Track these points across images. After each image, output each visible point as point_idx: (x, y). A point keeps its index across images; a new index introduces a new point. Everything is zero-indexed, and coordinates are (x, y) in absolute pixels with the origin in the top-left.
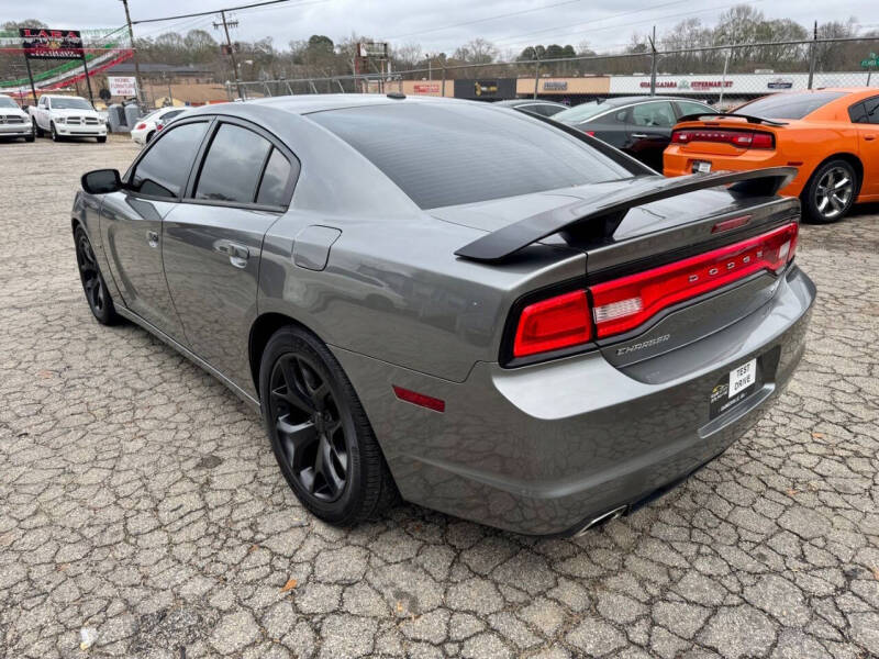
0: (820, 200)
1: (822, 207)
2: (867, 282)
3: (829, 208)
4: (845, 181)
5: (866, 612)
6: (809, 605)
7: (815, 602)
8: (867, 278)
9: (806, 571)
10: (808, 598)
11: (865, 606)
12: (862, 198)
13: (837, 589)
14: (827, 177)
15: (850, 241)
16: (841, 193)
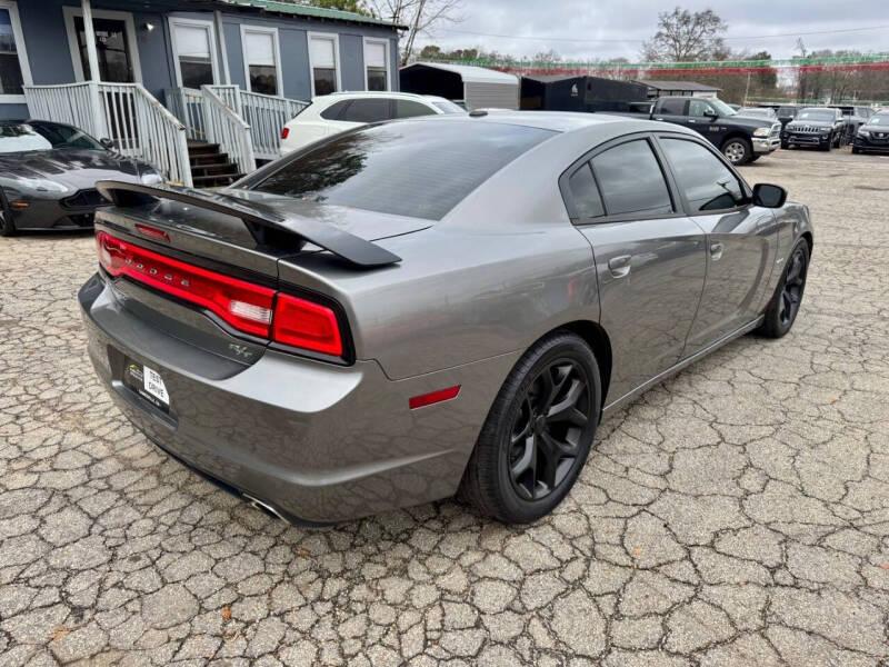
5: (32, 602)
6: (63, 569)
7: (65, 575)
9: (101, 582)
10: (70, 573)
11: (37, 603)
13: (68, 594)
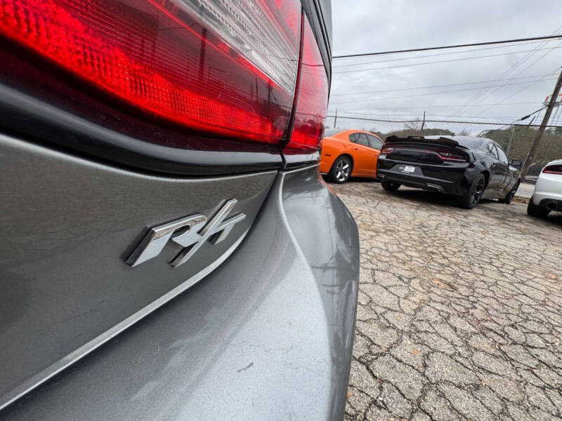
0: (337, 173)
1: (338, 176)
2: (360, 210)
3: (341, 177)
4: (347, 166)
8: (359, 208)
12: (353, 174)
14: (340, 164)
15: (349, 191)
16: (345, 171)
